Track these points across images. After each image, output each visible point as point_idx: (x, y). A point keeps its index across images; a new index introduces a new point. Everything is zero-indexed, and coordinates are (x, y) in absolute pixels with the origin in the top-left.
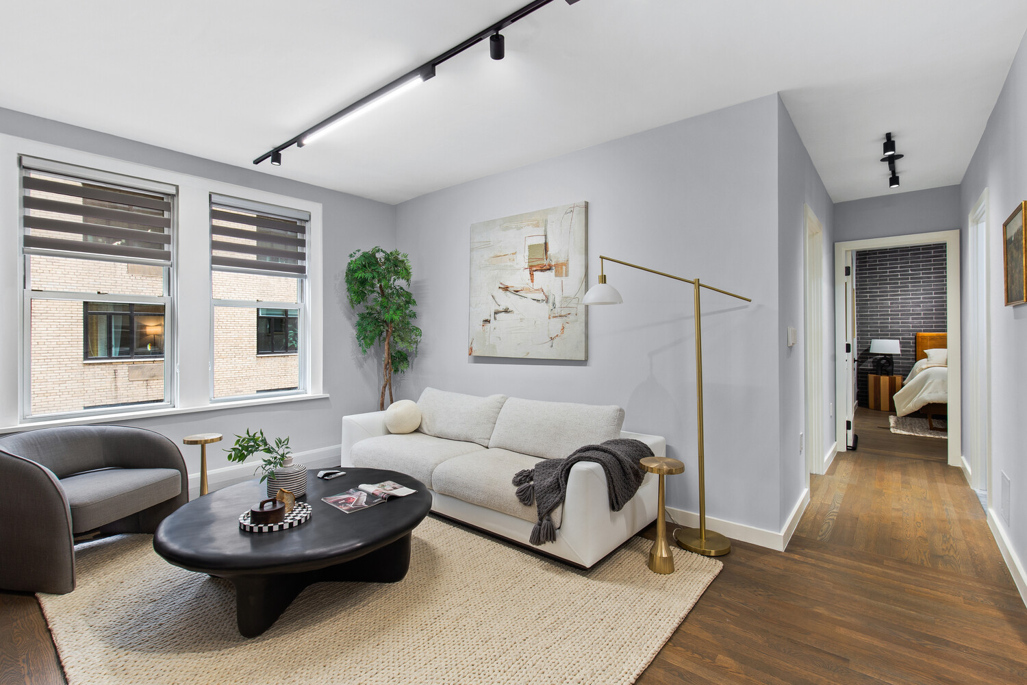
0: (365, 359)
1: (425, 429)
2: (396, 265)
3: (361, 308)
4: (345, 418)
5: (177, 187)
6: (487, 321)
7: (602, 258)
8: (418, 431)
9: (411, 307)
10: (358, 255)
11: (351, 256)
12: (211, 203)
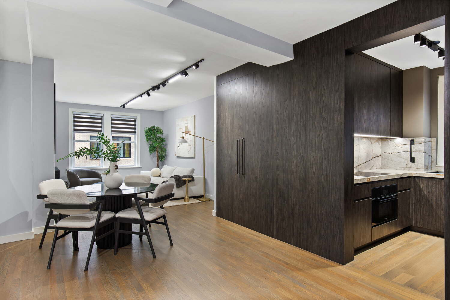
0: (153, 157)
1: (161, 176)
2: (158, 130)
3: (151, 142)
4: (141, 172)
5: (103, 114)
6: (178, 146)
7: (183, 133)
8: (159, 176)
9: (164, 143)
10: (147, 128)
11: (145, 129)
12: (111, 117)
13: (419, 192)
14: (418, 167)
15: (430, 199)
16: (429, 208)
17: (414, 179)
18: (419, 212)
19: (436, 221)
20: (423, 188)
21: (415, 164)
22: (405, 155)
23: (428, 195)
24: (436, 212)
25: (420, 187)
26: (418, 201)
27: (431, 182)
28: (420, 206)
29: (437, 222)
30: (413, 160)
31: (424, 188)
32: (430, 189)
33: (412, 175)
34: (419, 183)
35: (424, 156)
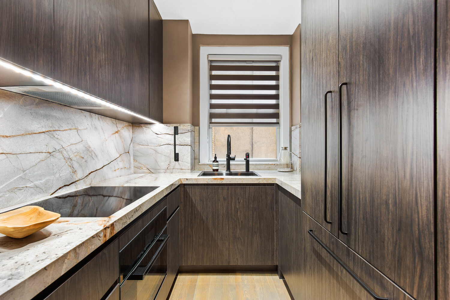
13: (190, 209)
14: (183, 168)
15: (204, 218)
16: (204, 232)
17: (184, 188)
18: (191, 242)
19: (212, 250)
20: (195, 202)
21: (179, 164)
22: (166, 150)
23: (203, 212)
24: (213, 236)
25: (192, 200)
26: (189, 223)
27: (206, 191)
28: (192, 231)
29: (214, 252)
30: (177, 157)
31: (197, 202)
32: (205, 203)
33: (181, 182)
34: (190, 194)
35: (190, 151)
